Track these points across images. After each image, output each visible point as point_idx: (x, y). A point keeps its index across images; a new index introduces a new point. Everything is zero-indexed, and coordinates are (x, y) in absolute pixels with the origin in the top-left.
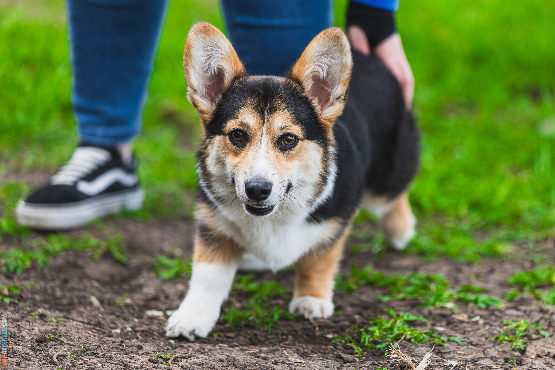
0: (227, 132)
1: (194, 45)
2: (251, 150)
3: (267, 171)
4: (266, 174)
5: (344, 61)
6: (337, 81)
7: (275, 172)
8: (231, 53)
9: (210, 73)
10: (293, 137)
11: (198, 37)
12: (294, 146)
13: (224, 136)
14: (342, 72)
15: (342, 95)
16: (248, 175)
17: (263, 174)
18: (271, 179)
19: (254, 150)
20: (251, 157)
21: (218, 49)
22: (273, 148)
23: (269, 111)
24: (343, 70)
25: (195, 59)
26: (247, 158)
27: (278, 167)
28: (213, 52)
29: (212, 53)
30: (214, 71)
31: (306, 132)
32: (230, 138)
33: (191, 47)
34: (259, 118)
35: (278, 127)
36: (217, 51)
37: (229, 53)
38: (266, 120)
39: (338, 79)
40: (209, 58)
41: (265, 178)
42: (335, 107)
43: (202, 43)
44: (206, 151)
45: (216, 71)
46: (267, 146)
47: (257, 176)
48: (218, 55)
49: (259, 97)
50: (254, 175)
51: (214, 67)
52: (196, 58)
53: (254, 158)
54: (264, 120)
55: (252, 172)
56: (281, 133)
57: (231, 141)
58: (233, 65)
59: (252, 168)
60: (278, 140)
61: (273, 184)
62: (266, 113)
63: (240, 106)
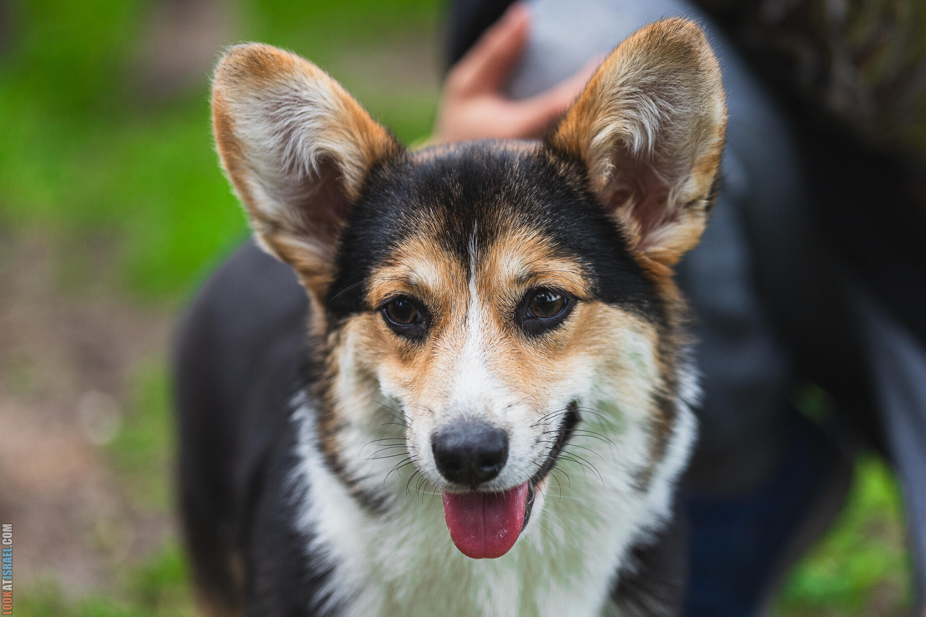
0: (374, 304)
1: (237, 114)
2: (441, 348)
3: (490, 400)
4: (486, 407)
5: (703, 114)
6: (686, 158)
7: (513, 399)
8: (343, 107)
9: (301, 172)
10: (555, 296)
11: (240, 91)
12: (566, 317)
13: (370, 314)
14: (700, 138)
15: (701, 197)
16: (438, 415)
17: (478, 409)
18: (502, 420)
19: (449, 347)
20: (442, 366)
21: (305, 109)
22: (504, 335)
23: (478, 244)
24: (702, 135)
25: (250, 147)
26: (434, 369)
27: (523, 385)
28: (295, 119)
29: (292, 123)
30: (311, 165)
31: (597, 280)
32: (385, 318)
33: (229, 121)
34: (453, 265)
35: (512, 278)
36: (302, 113)
37: (337, 108)
38: (473, 268)
39: (689, 155)
40: (287, 137)
41: (486, 420)
42: (681, 227)
43: (257, 101)
44: (329, 359)
45: (314, 166)
46: (486, 331)
47: (462, 418)
48: (308, 125)
49: (449, 206)
50: (454, 415)
51: (308, 156)
52: (253, 144)
53: (451, 367)
54: (468, 268)
55: (447, 407)
56: (521, 290)
57: (389, 325)
58: (358, 136)
59: (446, 396)
60: (515, 310)
61: (510, 433)
62: (472, 250)
63: (402, 232)
